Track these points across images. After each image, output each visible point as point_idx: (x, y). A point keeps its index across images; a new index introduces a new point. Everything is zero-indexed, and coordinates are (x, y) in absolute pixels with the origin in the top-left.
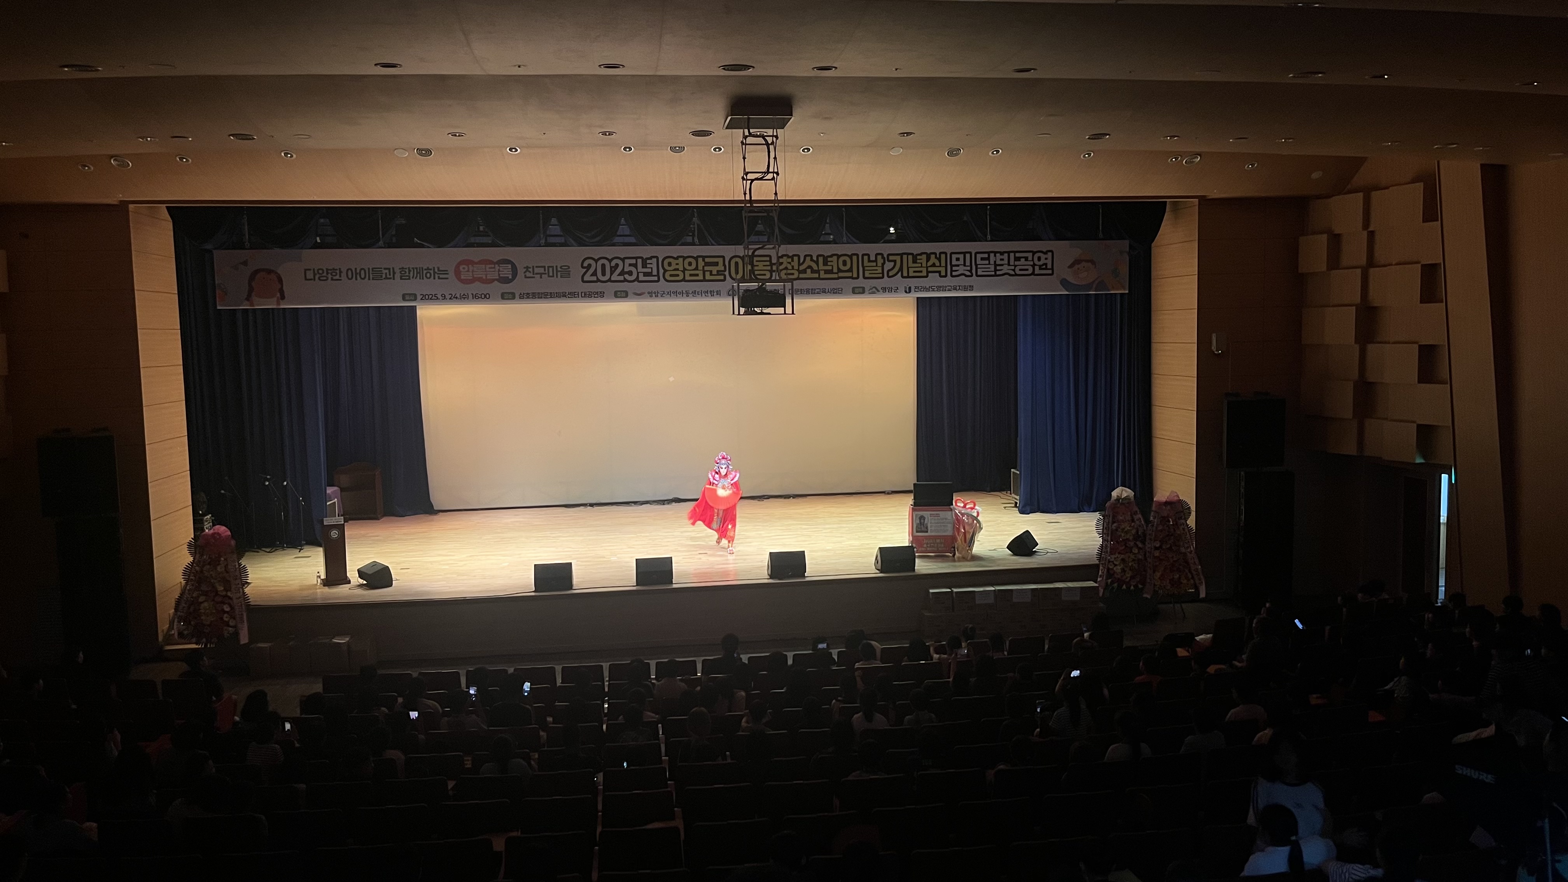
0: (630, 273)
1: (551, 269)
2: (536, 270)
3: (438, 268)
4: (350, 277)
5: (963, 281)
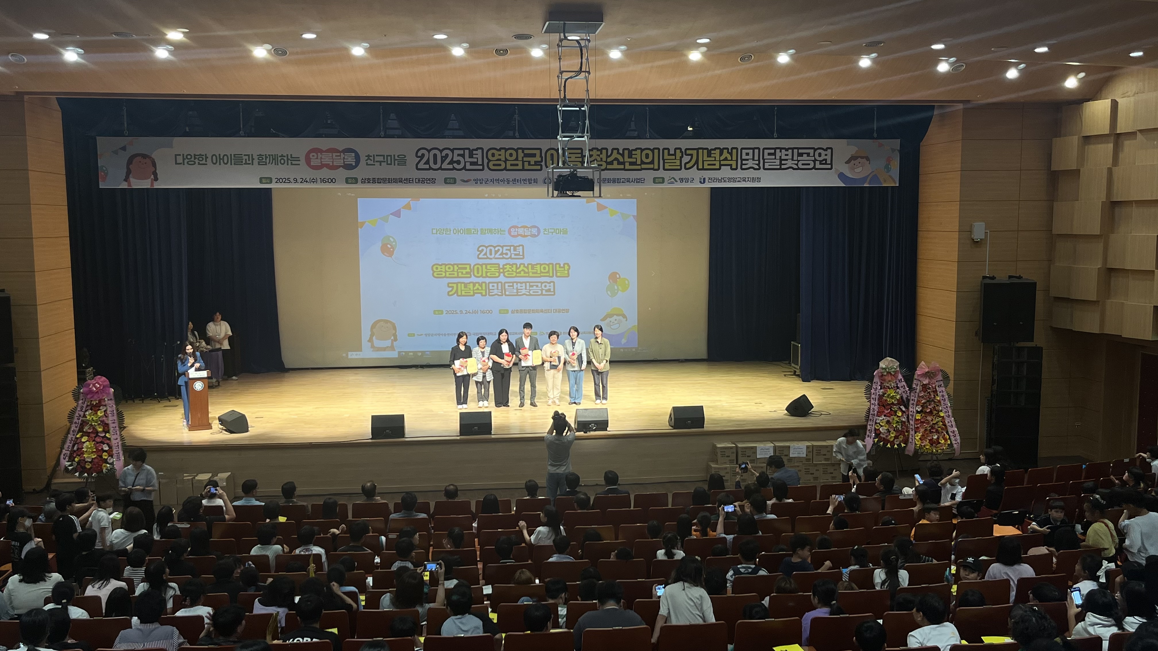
0: (458, 162)
1: (389, 158)
2: (377, 159)
3: (291, 155)
4: (214, 162)
5: (751, 174)
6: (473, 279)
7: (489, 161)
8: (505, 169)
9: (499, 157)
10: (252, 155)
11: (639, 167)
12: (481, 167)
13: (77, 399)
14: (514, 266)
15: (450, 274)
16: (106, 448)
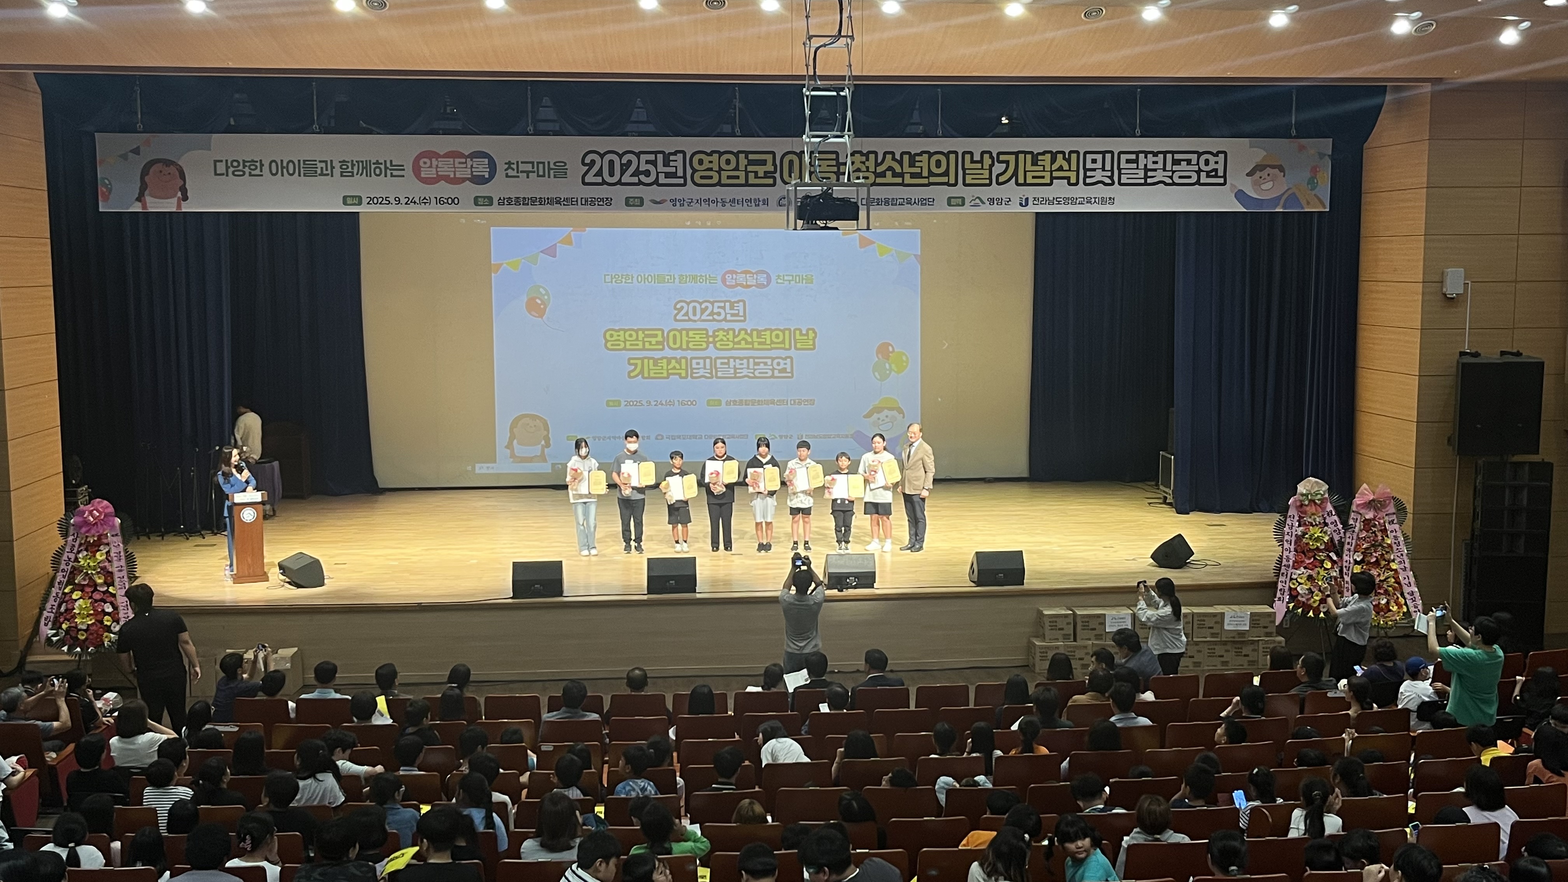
0: (647, 173)
1: (541, 166)
2: (522, 167)
3: (391, 161)
4: (274, 171)
5: (1100, 191)
6: (668, 353)
7: (694, 171)
8: (719, 184)
9: (710, 166)
10: (331, 161)
11: (925, 181)
12: (682, 181)
13: (65, 535)
14: (731, 333)
15: (631, 345)
16: (109, 609)
